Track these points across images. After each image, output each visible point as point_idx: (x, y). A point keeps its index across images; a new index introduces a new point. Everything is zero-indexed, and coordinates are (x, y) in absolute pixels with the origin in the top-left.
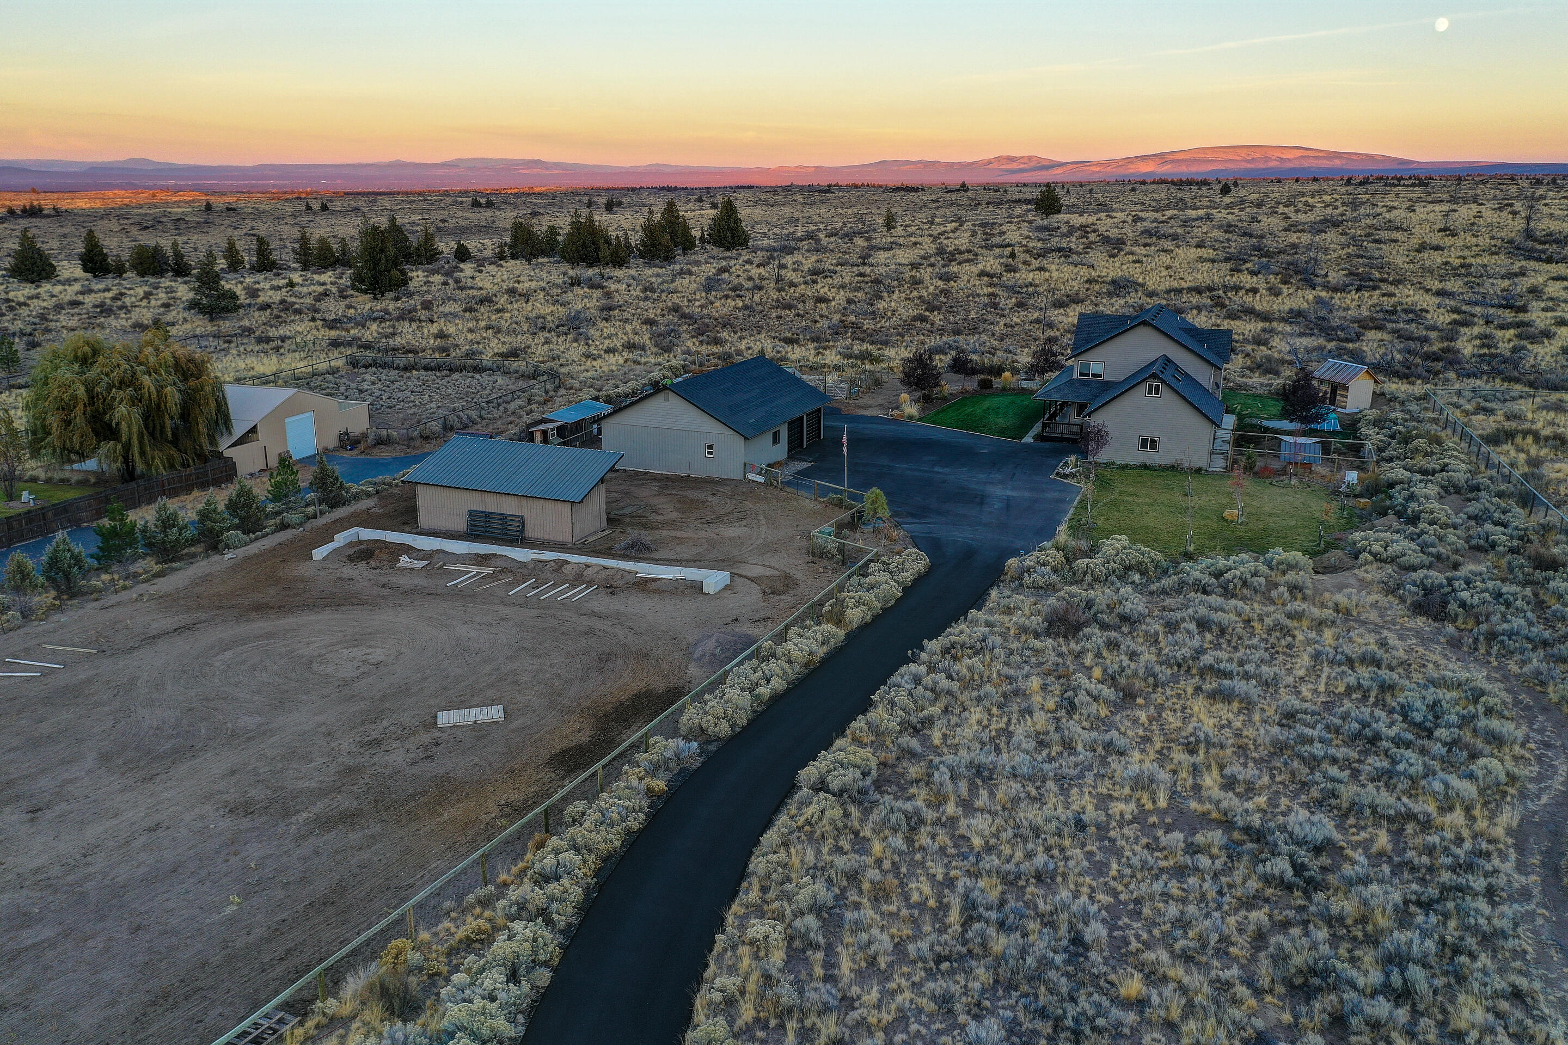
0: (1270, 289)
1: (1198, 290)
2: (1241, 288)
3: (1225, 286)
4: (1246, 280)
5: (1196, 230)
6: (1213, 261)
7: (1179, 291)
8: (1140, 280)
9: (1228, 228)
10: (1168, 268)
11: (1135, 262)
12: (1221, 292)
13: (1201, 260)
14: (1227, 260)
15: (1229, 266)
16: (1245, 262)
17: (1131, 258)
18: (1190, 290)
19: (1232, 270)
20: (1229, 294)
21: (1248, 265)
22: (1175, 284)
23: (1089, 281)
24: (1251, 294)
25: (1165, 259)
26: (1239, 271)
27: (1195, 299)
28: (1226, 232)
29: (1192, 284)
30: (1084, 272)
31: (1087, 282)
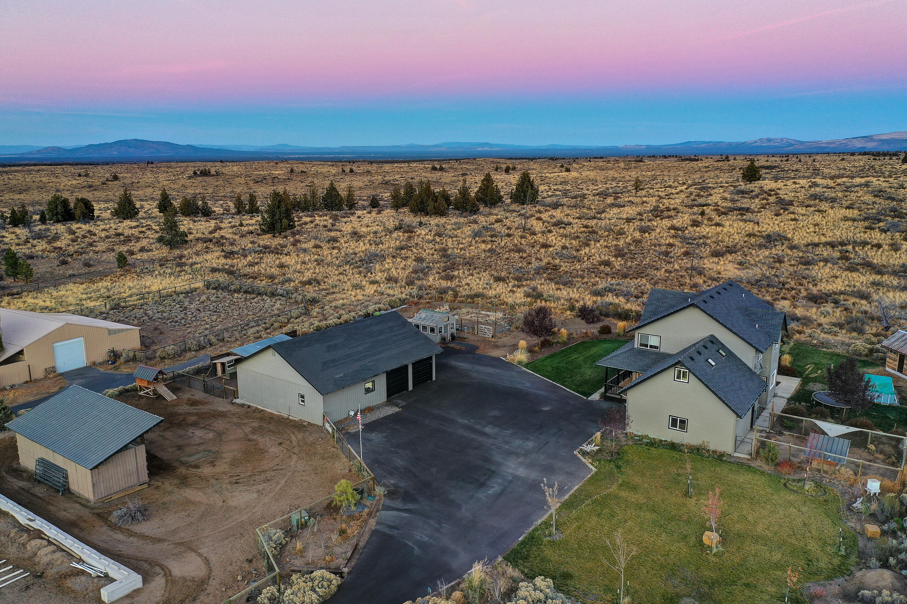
0: (891, 245)
1: (832, 245)
2: (867, 243)
3: (855, 242)
4: (876, 236)
5: (853, 194)
6: (854, 220)
7: (817, 245)
8: (789, 236)
9: (879, 193)
10: (816, 225)
11: (792, 220)
12: (850, 248)
13: (846, 219)
14: (865, 219)
15: (866, 224)
16: (880, 221)
17: (792, 216)
18: (826, 244)
19: (866, 228)
20: (857, 249)
21: (881, 224)
22: (816, 240)
23: (749, 235)
24: (875, 249)
25: (818, 218)
26: (872, 229)
27: (826, 252)
28: (875, 196)
29: (829, 239)
30: (750, 227)
31: (747, 235)
